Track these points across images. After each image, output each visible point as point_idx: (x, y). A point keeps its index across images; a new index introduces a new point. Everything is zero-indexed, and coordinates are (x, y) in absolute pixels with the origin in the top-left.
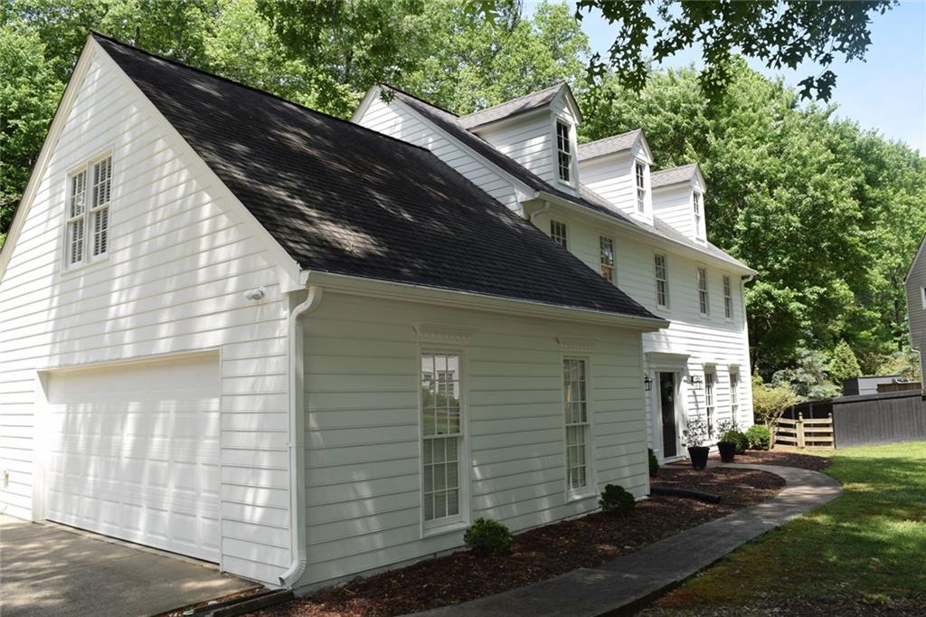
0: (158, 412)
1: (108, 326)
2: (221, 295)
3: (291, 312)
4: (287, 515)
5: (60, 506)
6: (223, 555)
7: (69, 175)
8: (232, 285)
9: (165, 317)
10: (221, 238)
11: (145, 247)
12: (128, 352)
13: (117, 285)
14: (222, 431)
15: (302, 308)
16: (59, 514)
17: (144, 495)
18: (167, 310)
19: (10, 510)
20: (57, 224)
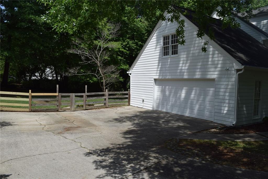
0: (193, 90)
1: (178, 71)
2: (216, 68)
3: (237, 73)
4: (234, 112)
5: (160, 107)
6: (214, 119)
7: (163, 36)
8: (219, 66)
9: (198, 70)
10: (216, 56)
11: (191, 55)
12: (186, 77)
13: (181, 62)
14: (215, 95)
15: (240, 72)
16: (160, 109)
17: (188, 106)
18: (199, 69)
19: (144, 107)
20: (160, 47)
